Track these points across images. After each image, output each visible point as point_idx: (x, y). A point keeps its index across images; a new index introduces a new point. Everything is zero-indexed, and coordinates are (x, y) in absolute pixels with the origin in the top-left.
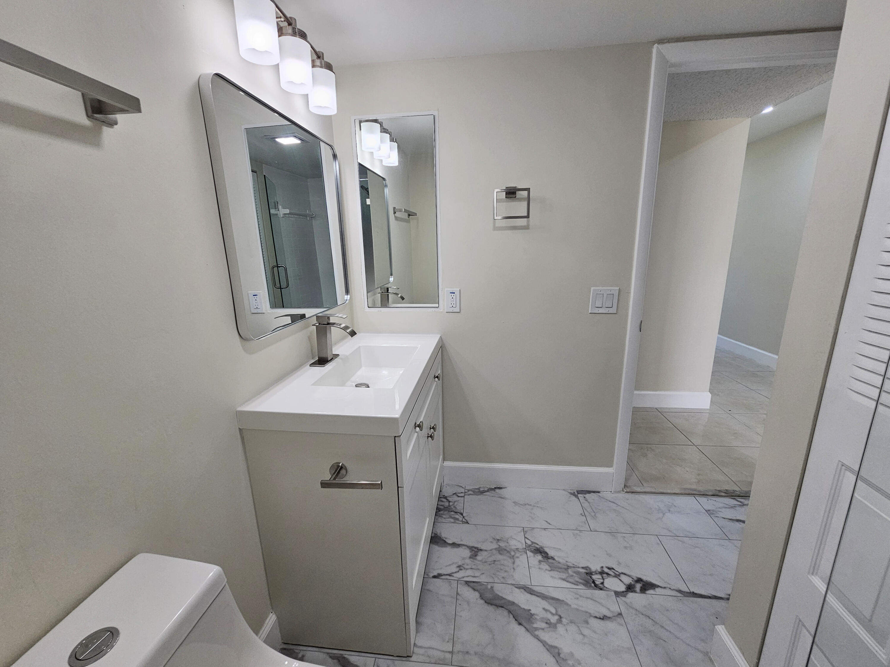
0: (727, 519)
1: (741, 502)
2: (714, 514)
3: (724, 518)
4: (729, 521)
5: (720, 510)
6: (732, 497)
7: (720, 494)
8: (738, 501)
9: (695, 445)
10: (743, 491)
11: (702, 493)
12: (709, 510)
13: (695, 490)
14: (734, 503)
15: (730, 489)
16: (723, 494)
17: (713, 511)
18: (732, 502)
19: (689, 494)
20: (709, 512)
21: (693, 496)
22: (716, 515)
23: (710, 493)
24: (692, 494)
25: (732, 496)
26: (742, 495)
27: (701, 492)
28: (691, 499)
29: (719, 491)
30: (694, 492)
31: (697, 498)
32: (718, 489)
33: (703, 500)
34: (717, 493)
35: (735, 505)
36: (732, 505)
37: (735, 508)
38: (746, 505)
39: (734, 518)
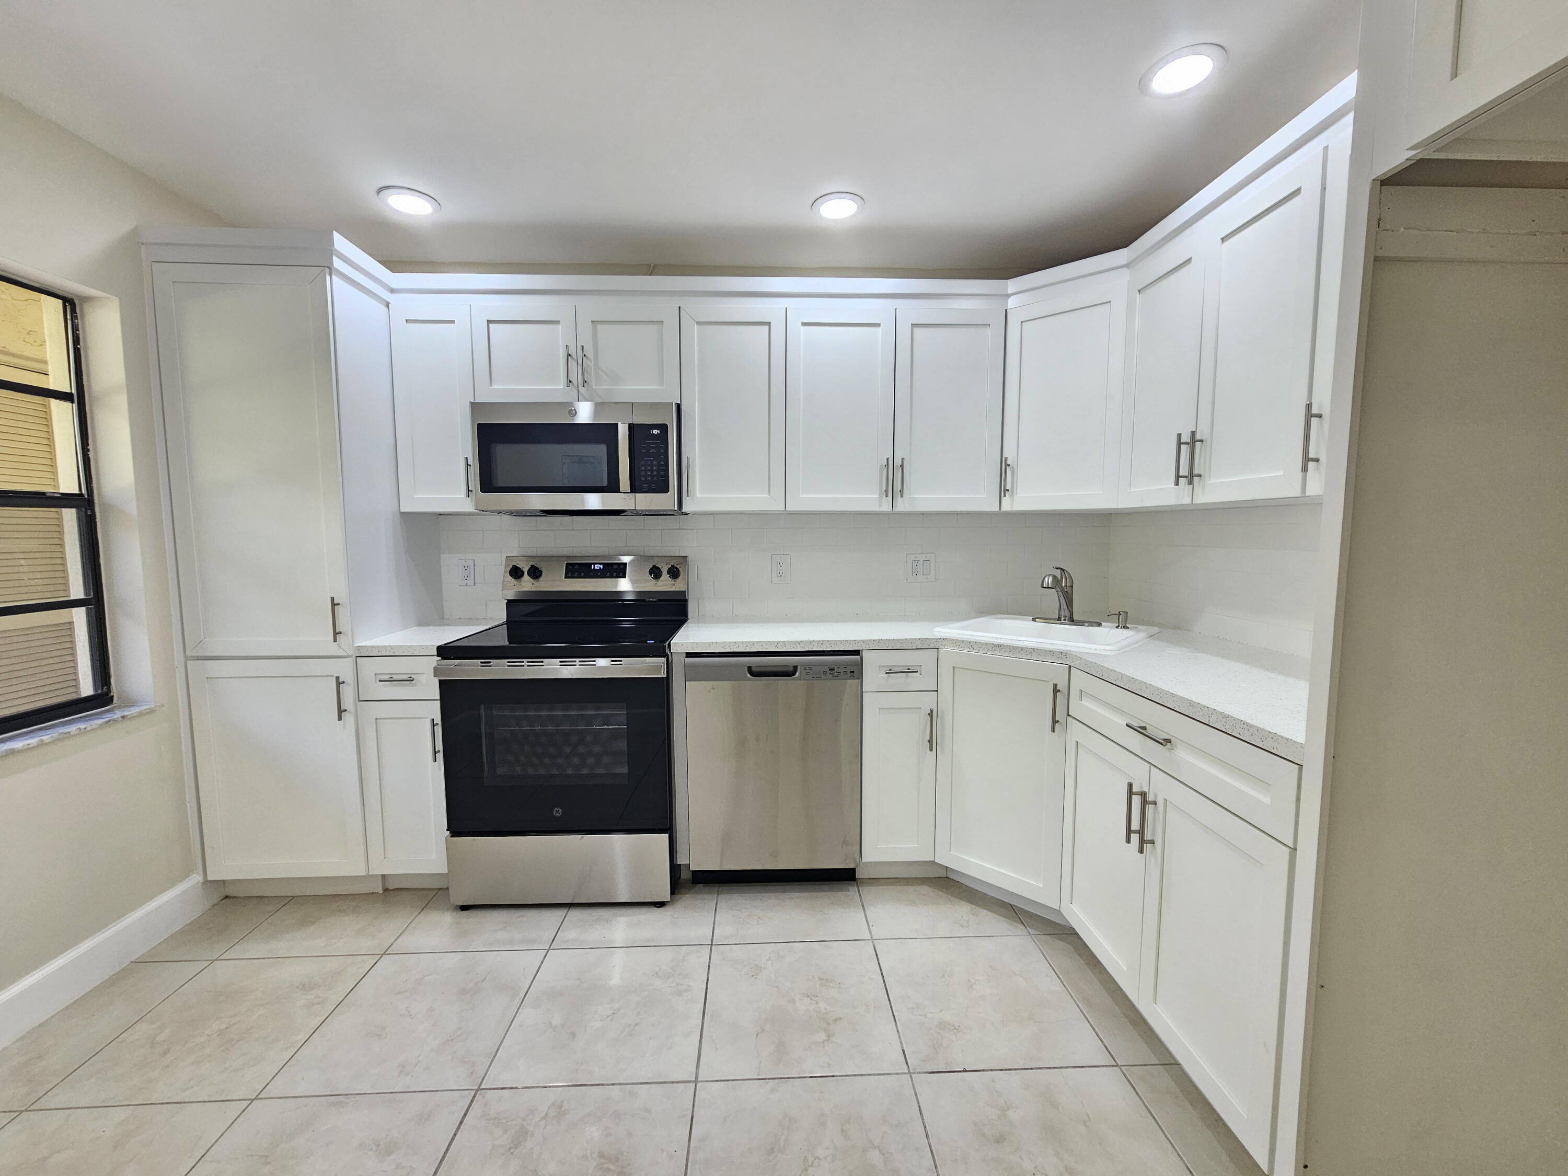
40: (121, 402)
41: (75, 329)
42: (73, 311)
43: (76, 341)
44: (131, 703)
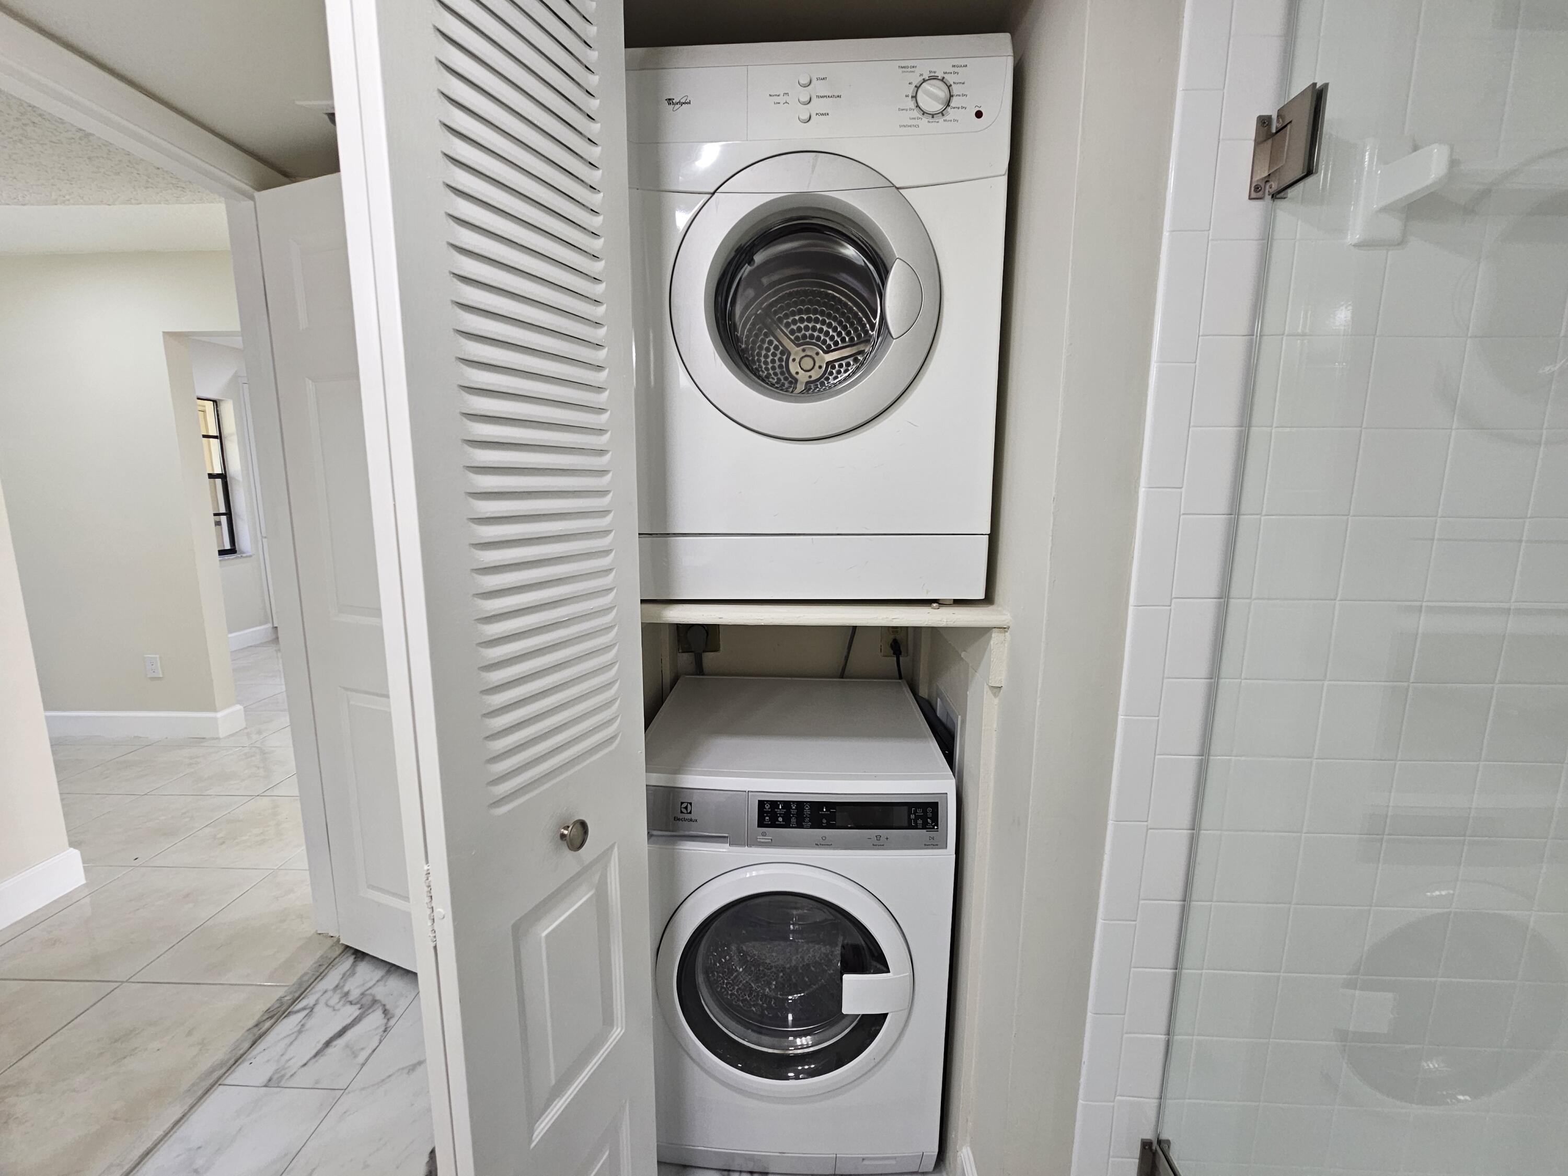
0: (310, 1059)
1: (304, 1009)
2: (283, 1076)
3: (305, 1065)
4: (316, 1059)
5: (286, 1057)
6: (285, 1015)
7: (261, 1031)
8: (298, 1011)
9: (122, 982)
10: (294, 985)
11: (232, 1061)
12: (270, 1080)
13: (212, 1071)
14: (297, 1022)
15: (272, 1003)
16: (268, 1024)
17: (276, 1071)
18: (289, 1024)
19: (207, 1091)
20: (271, 1084)
21: (217, 1085)
22: (289, 1074)
23: (246, 1045)
24: (212, 1086)
25: (284, 1013)
26: (297, 995)
27: (229, 1059)
28: (219, 1094)
29: (256, 1025)
30: (216, 1075)
31: (227, 1082)
32: (252, 1023)
33: (241, 1074)
34: (257, 1032)
35: (301, 1023)
36: (296, 1029)
37: (305, 1029)
38: (314, 1005)
39: (319, 1046)
40: (235, 438)
41: (217, 411)
42: (217, 405)
43: (218, 415)
44: (243, 553)
